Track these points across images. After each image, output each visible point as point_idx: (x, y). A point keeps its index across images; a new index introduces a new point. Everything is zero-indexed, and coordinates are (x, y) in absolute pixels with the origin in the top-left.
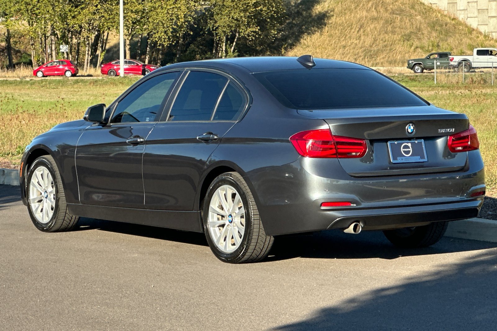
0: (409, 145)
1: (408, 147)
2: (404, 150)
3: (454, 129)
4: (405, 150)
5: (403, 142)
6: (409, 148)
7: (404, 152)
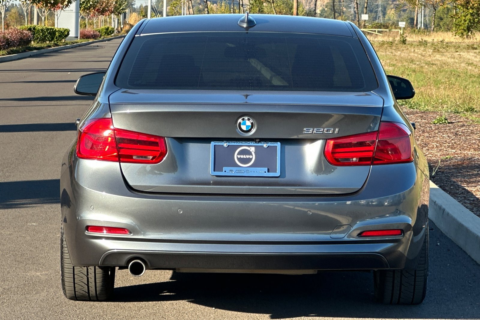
0: (252, 149)
1: (249, 153)
2: (239, 157)
3: (337, 130)
4: (242, 157)
5: (241, 144)
6: (252, 155)
7: (239, 159)
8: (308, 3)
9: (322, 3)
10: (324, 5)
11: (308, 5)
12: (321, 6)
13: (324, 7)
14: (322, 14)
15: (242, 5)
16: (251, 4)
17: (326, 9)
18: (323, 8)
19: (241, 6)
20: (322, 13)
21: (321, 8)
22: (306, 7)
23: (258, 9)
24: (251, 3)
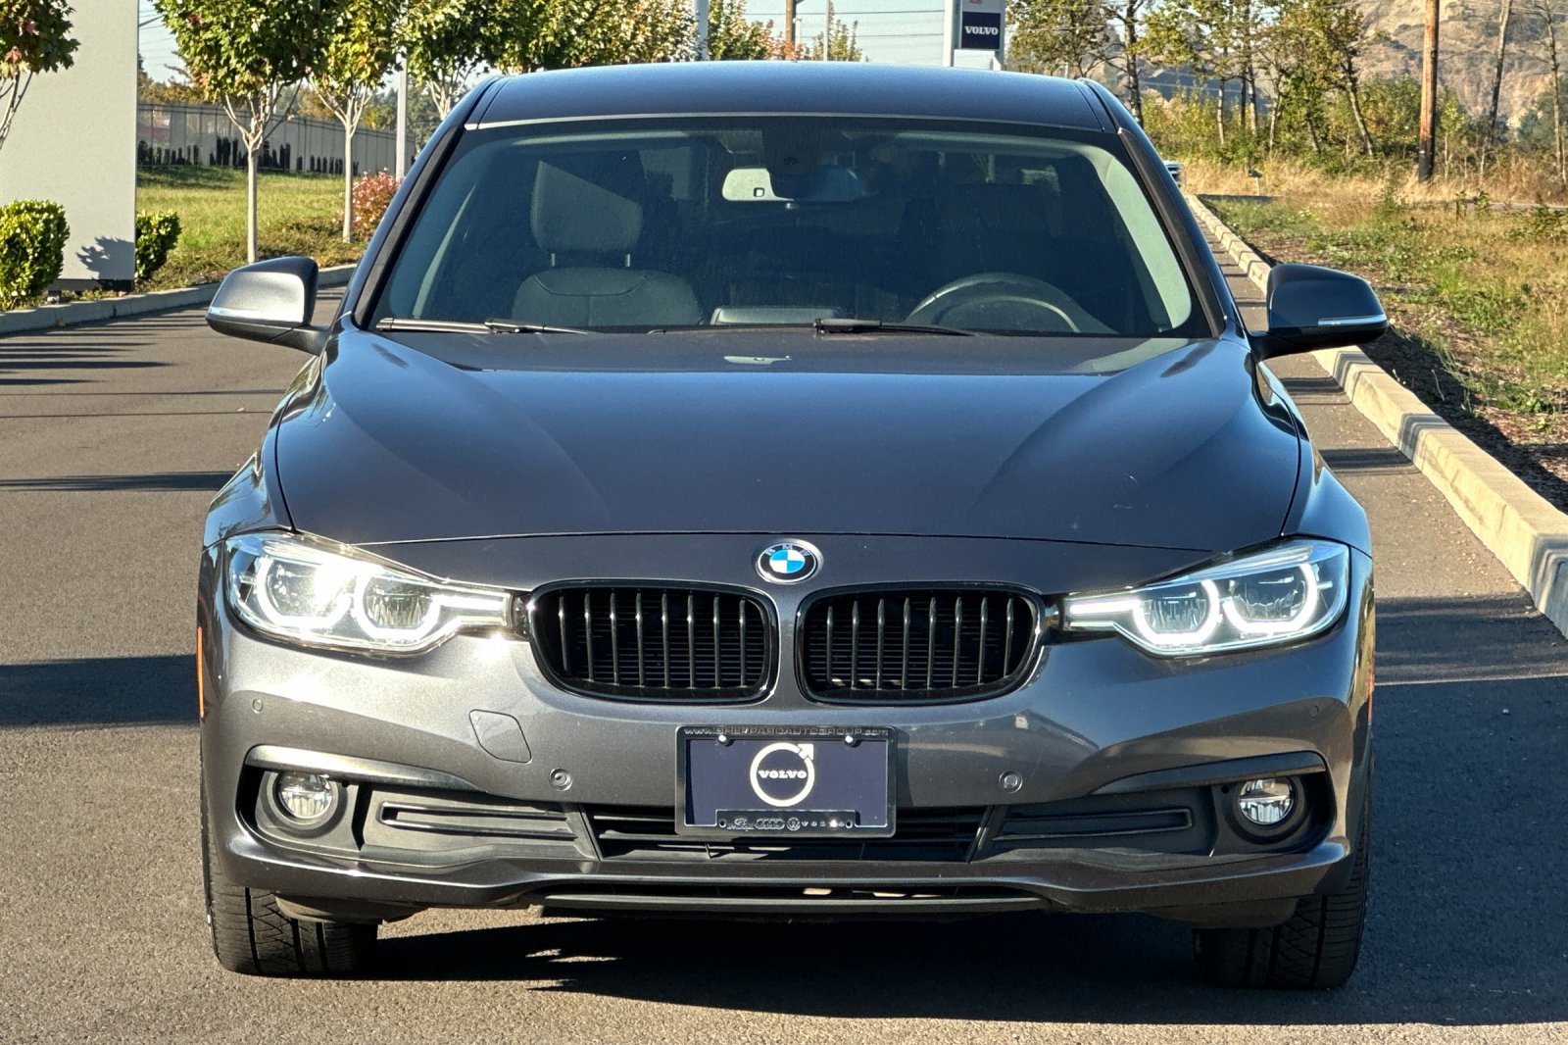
8: (1481, 94)
9: (1527, 94)
10: (1533, 102)
11: (1480, 100)
12: (1524, 105)
13: (1533, 108)
14: (1525, 131)
15: (1254, 99)
16: (1280, 94)
17: (1540, 114)
18: (1531, 111)
19: (1248, 99)
20: (1525, 125)
21: (1523, 112)
22: (1473, 109)
23: (1304, 111)
24: (1282, 91)
